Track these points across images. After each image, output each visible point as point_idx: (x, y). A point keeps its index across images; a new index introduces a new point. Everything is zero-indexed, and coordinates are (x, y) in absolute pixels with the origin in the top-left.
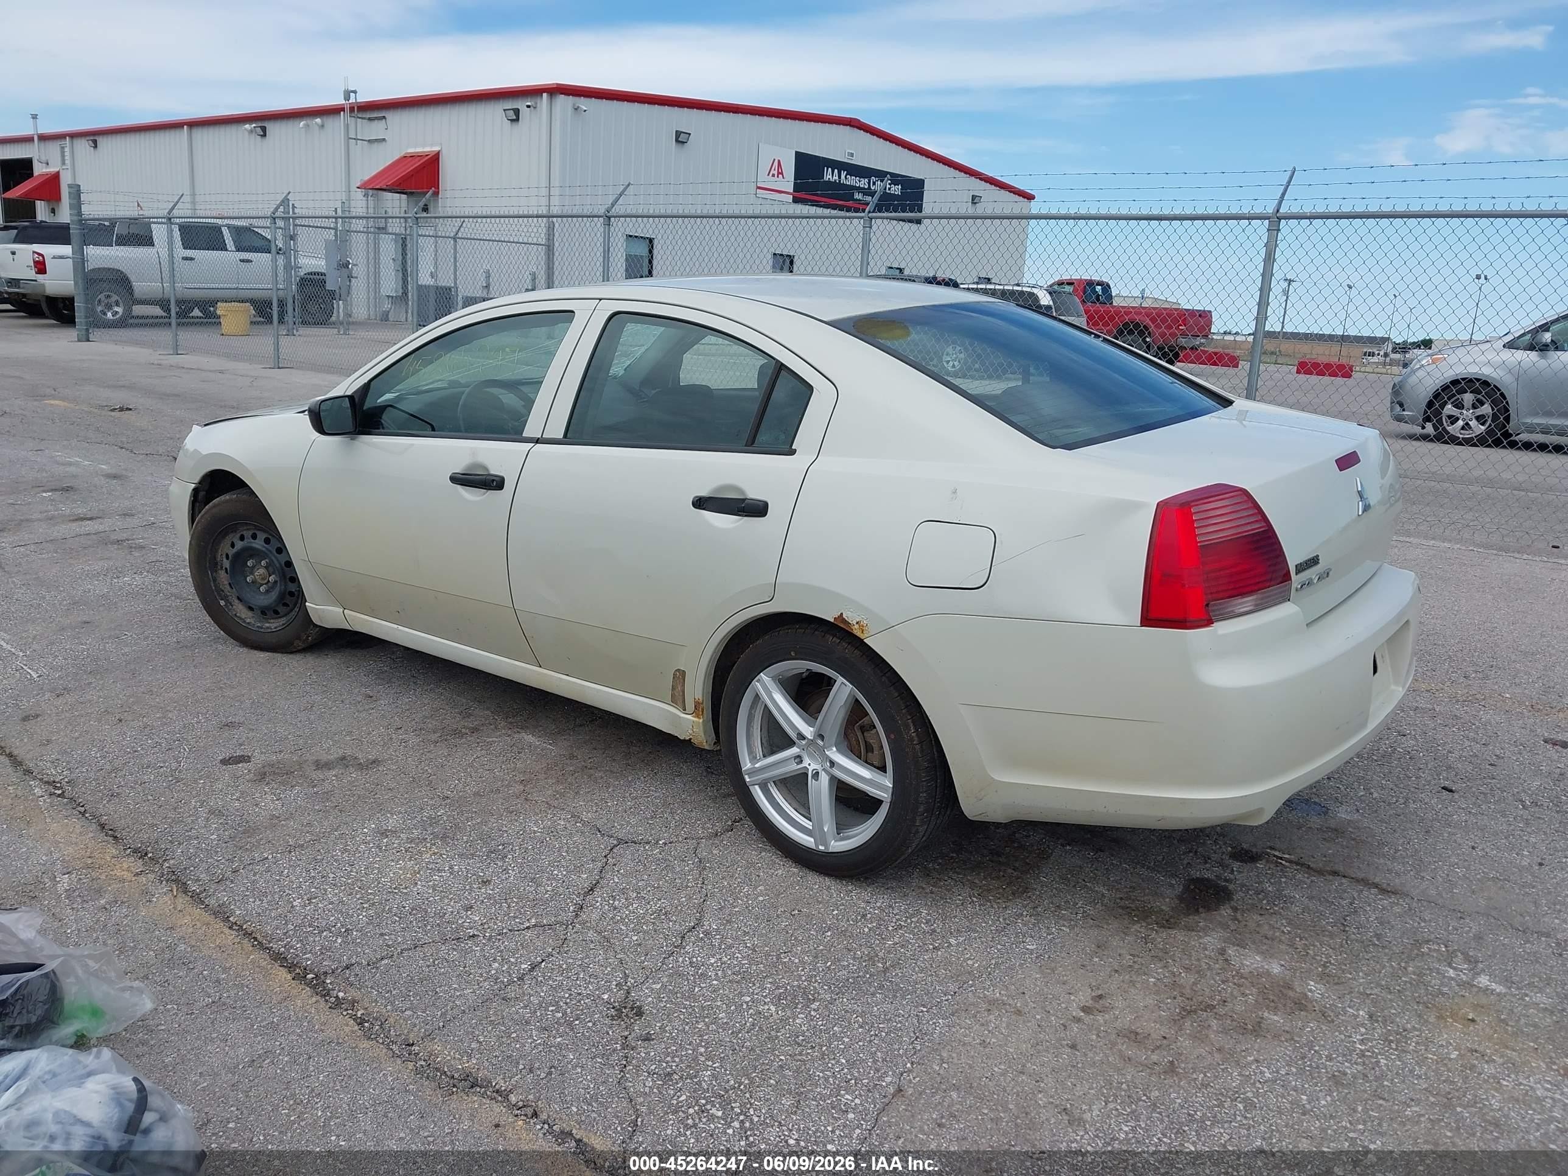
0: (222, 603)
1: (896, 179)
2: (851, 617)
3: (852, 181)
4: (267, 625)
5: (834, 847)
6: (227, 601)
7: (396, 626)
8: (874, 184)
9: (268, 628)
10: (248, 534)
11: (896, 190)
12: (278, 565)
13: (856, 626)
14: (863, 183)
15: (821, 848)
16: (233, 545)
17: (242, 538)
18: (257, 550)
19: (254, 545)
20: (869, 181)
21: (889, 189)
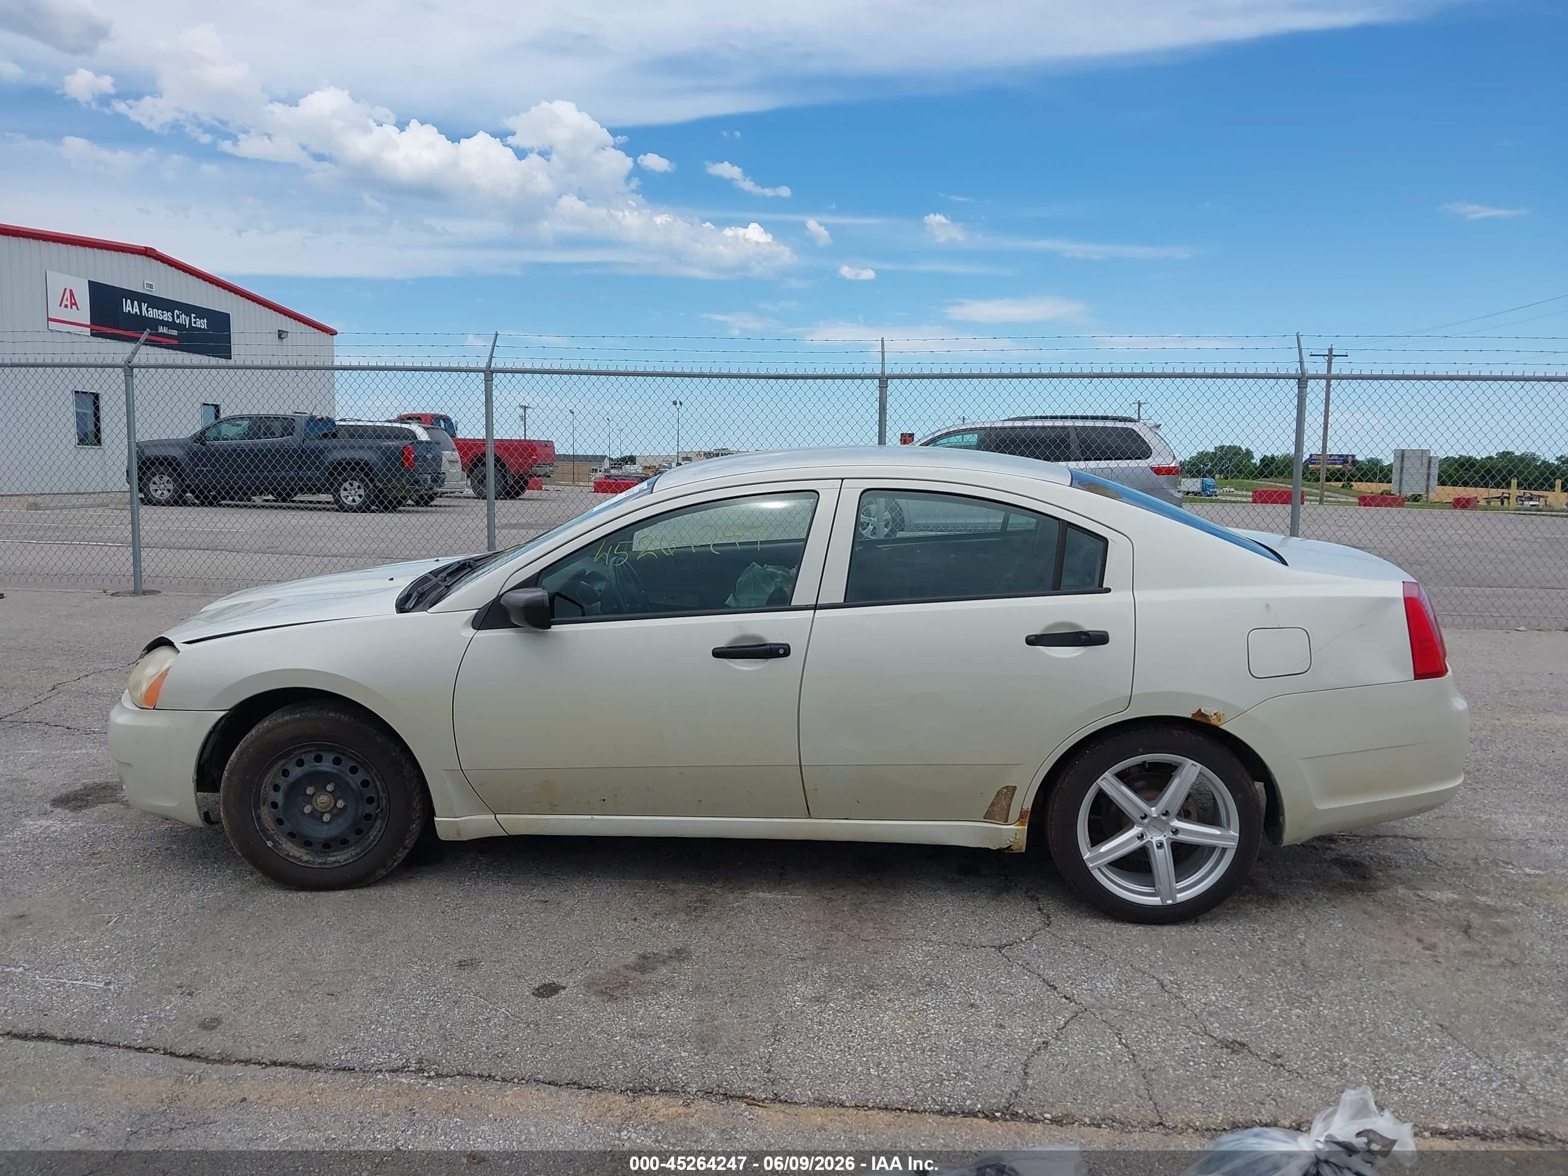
0: (270, 844)
1: (201, 313)
2: (1208, 710)
3: (153, 313)
4: (333, 859)
5: (1180, 898)
6: (274, 841)
7: (590, 817)
8: (178, 317)
9: (335, 862)
10: (308, 758)
11: (202, 324)
12: (354, 787)
13: (1214, 717)
14: (166, 316)
15: (1169, 902)
16: (285, 773)
17: (300, 763)
18: (327, 773)
19: (320, 768)
20: (173, 313)
21: (195, 323)
